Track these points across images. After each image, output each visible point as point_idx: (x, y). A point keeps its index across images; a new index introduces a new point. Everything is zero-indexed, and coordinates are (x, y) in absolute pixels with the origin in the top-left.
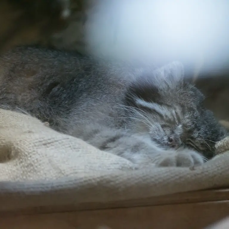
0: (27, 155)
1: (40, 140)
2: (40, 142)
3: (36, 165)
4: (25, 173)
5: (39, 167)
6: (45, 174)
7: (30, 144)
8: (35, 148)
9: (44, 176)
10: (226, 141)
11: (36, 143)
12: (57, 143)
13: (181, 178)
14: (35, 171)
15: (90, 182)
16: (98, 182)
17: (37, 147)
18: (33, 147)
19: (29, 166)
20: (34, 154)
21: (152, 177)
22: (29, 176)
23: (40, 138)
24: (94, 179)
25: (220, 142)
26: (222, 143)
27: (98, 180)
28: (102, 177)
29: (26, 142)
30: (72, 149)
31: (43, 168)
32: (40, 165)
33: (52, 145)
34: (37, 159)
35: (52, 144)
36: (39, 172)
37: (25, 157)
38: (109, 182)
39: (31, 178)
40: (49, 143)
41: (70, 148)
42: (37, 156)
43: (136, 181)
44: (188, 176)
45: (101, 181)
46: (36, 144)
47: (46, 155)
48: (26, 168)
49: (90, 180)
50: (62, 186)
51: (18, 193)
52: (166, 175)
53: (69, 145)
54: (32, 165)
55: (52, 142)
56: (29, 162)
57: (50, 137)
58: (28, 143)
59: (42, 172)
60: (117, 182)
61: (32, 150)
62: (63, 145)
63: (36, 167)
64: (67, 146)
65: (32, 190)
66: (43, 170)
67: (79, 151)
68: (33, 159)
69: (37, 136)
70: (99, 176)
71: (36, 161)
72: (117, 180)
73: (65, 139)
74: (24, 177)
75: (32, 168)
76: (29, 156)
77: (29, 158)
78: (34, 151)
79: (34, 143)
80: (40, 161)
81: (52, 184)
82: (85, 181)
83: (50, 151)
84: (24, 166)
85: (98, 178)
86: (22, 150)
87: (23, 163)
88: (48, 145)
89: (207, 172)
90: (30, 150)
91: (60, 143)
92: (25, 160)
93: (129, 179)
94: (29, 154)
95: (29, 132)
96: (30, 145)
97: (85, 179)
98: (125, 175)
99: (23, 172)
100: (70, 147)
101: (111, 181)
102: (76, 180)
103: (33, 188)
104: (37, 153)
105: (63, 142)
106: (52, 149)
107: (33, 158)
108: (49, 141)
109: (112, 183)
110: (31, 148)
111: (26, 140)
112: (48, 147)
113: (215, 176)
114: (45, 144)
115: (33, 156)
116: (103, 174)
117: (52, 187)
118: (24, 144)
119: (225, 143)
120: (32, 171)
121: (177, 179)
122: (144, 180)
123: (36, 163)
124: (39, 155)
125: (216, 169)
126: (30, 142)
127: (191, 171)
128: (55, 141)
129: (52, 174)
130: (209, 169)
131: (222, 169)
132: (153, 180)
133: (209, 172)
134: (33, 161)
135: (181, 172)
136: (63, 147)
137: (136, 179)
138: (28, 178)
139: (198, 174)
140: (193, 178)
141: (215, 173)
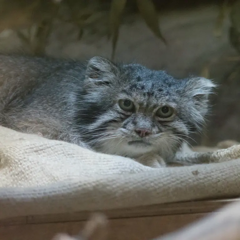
0: (17, 163)
2: (31, 148)
4: (16, 181)
6: (37, 182)
7: (20, 150)
8: (25, 154)
9: (36, 183)
10: (233, 149)
11: (27, 149)
12: (50, 149)
13: (182, 182)
14: (27, 179)
15: (85, 187)
16: (94, 187)
17: (28, 154)
18: (23, 153)
19: (20, 174)
20: (25, 161)
21: (152, 182)
22: (20, 184)
23: (31, 145)
24: (89, 184)
25: (226, 150)
26: (229, 151)
27: (94, 184)
28: (98, 181)
29: (16, 148)
30: (65, 155)
31: (34, 175)
32: (31, 172)
33: (44, 152)
34: (28, 167)
35: (43, 150)
36: (31, 180)
37: (15, 164)
38: (104, 186)
39: (22, 187)
40: (41, 150)
41: (63, 154)
42: (29, 164)
43: (135, 186)
44: (190, 180)
45: (97, 185)
46: (27, 151)
47: (38, 163)
48: (16, 176)
49: (85, 185)
50: (55, 192)
51: (8, 199)
52: (166, 179)
53: (62, 152)
54: (23, 173)
56: (19, 170)
57: (42, 144)
58: (18, 150)
59: (33, 179)
60: (114, 186)
61: (23, 157)
62: (57, 152)
63: (28, 174)
64: (59, 152)
65: (23, 196)
66: (34, 177)
67: (73, 157)
68: (24, 167)
69: (28, 143)
70: (95, 180)
71: (27, 168)
72: (114, 184)
73: (58, 145)
74: (15, 186)
75: (23, 175)
76: (19, 163)
77: (20, 166)
78: (25, 158)
79: (24, 150)
81: (45, 190)
82: (80, 186)
83: (43, 159)
84: (14, 174)
85: (94, 182)
86: (12, 157)
87: (13, 171)
88: (40, 152)
89: (210, 176)
90: (20, 157)
91: (52, 150)
92: (15, 169)
93: (126, 183)
94: (19, 161)
95: (20, 139)
96: (21, 152)
97: (79, 184)
99: (14, 180)
101: (108, 185)
102: (70, 185)
103: (24, 194)
104: (28, 160)
105: (55, 148)
106: (44, 156)
107: (24, 165)
108: (41, 148)
109: (108, 188)
110: (22, 155)
112: (39, 154)
113: (219, 181)
114: (36, 151)
115: (25, 163)
116: (99, 179)
117: (45, 193)
118: (14, 151)
119: (232, 151)
120: (23, 179)
121: (178, 184)
122: (143, 185)
123: (27, 171)
124: (31, 162)
125: (220, 175)
126: (20, 149)
127: (193, 176)
128: (48, 148)
129: (45, 182)
130: (212, 174)
131: (226, 174)
132: (152, 184)
133: (213, 177)
134: (24, 169)
135: (182, 176)
136: (56, 153)
137: (134, 184)
138: (19, 186)
139: (200, 179)
140: (195, 183)
141: (219, 178)
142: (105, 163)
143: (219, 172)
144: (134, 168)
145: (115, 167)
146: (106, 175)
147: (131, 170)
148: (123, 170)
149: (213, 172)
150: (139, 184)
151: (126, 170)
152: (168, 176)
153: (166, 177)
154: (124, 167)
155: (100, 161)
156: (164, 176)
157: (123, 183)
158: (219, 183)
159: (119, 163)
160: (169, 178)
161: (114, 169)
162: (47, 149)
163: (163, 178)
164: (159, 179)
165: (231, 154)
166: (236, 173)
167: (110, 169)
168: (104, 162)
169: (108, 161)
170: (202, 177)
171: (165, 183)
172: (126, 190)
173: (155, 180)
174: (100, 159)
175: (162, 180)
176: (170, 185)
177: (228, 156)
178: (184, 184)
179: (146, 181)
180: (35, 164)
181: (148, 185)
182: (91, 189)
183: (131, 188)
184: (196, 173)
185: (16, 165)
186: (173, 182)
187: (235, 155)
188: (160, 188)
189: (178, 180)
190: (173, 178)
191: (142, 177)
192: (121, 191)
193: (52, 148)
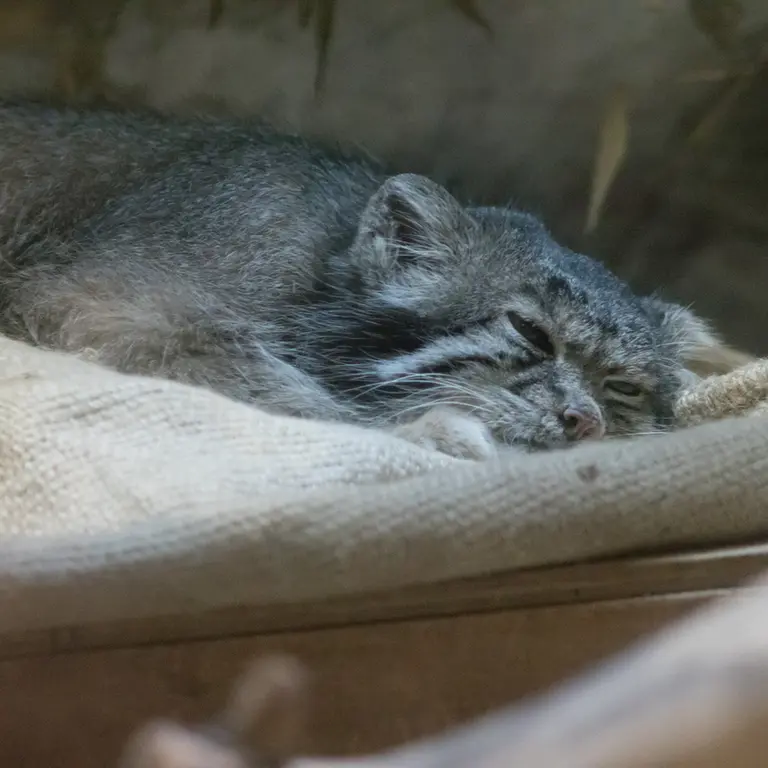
0: (19, 455)
1: (61, 401)
2: (63, 406)
3: (54, 486)
4: (16, 514)
5: (62, 492)
6: (85, 515)
7: (29, 416)
8: (47, 427)
9: (82, 522)
10: (709, 389)
11: (51, 410)
12: (123, 408)
13: (546, 504)
14: (51, 506)
15: (236, 530)
16: (265, 530)
17: (53, 426)
18: (38, 425)
19: (29, 492)
20: (44, 451)
21: (448, 507)
22: (32, 526)
23: (63, 396)
24: (250, 520)
25: (687, 392)
26: (697, 395)
27: (264, 522)
28: (277, 511)
29: (14, 409)
30: (172, 427)
31: (75, 496)
32: (65, 487)
33: (105, 418)
34: (55, 468)
35: (104, 413)
36: (65, 509)
37: (12, 459)
38: (299, 526)
39: (38, 533)
40: (95, 411)
41: (166, 424)
42: (58, 459)
43: (394, 522)
44: (572, 498)
45: (276, 525)
46: (52, 417)
47: (86, 454)
48: (18, 500)
49: (236, 524)
50: (138, 550)
52: (493, 496)
53: (162, 416)
54: (39, 489)
55: (106, 407)
56: (27, 478)
57: (96, 391)
58: (23, 414)
59: (73, 508)
60: (330, 526)
61: (38, 436)
62: (145, 416)
63: (55, 492)
64: (154, 418)
65: (39, 567)
66: (76, 502)
67: (198, 431)
68: (42, 468)
69: (52, 389)
70: (266, 508)
71: (52, 473)
72: (330, 518)
73: (147, 393)
74: (15, 530)
75: (39, 497)
76: (26, 456)
77: (29, 465)
78: (44, 440)
79: (41, 413)
80: (67, 472)
81: (110, 545)
82: (219, 530)
83: (99, 438)
84: (10, 493)
85: (264, 515)
86: (4, 438)
87: (9, 483)
88: (91, 417)
89: (636, 483)
90: (31, 436)
91: (130, 409)
92: (15, 474)
93: (368, 515)
94: (26, 450)
95: (28, 377)
96: (31, 421)
97: (218, 523)
98: (357, 501)
99: (10, 512)
100: (167, 420)
101: (310, 524)
102: (187, 527)
103: (42, 561)
104: (55, 446)
105: (140, 405)
106: (105, 431)
107: (42, 462)
108: (94, 404)
109: (312, 531)
110: (33, 431)
111: (15, 405)
112: (91, 425)
113: (664, 496)
114: (79, 416)
115: (42, 457)
116: (280, 502)
117: (109, 556)
118: (9, 417)
119: (706, 397)
120: (40, 509)
121: (532, 510)
122: (422, 518)
123: (52, 480)
124: (62, 452)
125: (667, 477)
126: (29, 411)
127: (581, 483)
128: (116, 403)
129: (109, 515)
130: (641, 473)
131: (688, 473)
132: (451, 515)
133: (643, 484)
134: (43, 475)
135: (547, 485)
136: (143, 421)
137: (394, 515)
138: (28, 532)
139: (604, 492)
140: (590, 505)
141: (662, 488)
142: (300, 447)
143: (662, 466)
144: (392, 460)
145: (331, 460)
146: (304, 486)
147: (384, 467)
148: (357, 467)
149: (644, 468)
150: (409, 516)
151: (367, 466)
152: (500, 486)
153: (493, 490)
154: (359, 457)
155: (282, 444)
156: (488, 485)
157: (356, 513)
158: (664, 505)
159: (342, 446)
160: (504, 491)
161: (327, 465)
162: (115, 408)
163: (486, 492)
164: (474, 497)
165: (704, 405)
166: (717, 468)
167: (316, 466)
168: (297, 443)
169: (309, 441)
170: (609, 485)
171: (492, 509)
172: (367, 535)
173: (460, 501)
174: (285, 434)
175: (483, 501)
176: (507, 517)
177: (692, 413)
178: (551, 511)
179: (433, 506)
180: (77, 458)
181: (437, 519)
182: (257, 537)
183: (383, 529)
184: (590, 473)
185: (17, 463)
186: (518, 505)
187: (715, 407)
188: (474, 525)
189: (532, 497)
190: (516, 492)
191: (418, 494)
192: (350, 542)
193: (131, 404)
